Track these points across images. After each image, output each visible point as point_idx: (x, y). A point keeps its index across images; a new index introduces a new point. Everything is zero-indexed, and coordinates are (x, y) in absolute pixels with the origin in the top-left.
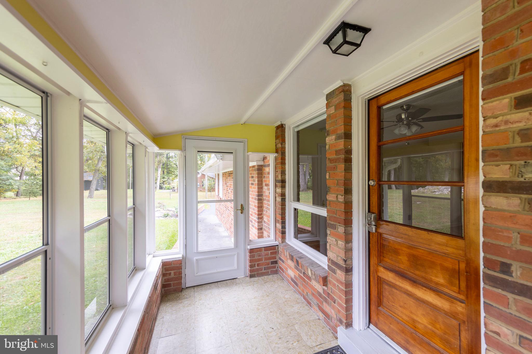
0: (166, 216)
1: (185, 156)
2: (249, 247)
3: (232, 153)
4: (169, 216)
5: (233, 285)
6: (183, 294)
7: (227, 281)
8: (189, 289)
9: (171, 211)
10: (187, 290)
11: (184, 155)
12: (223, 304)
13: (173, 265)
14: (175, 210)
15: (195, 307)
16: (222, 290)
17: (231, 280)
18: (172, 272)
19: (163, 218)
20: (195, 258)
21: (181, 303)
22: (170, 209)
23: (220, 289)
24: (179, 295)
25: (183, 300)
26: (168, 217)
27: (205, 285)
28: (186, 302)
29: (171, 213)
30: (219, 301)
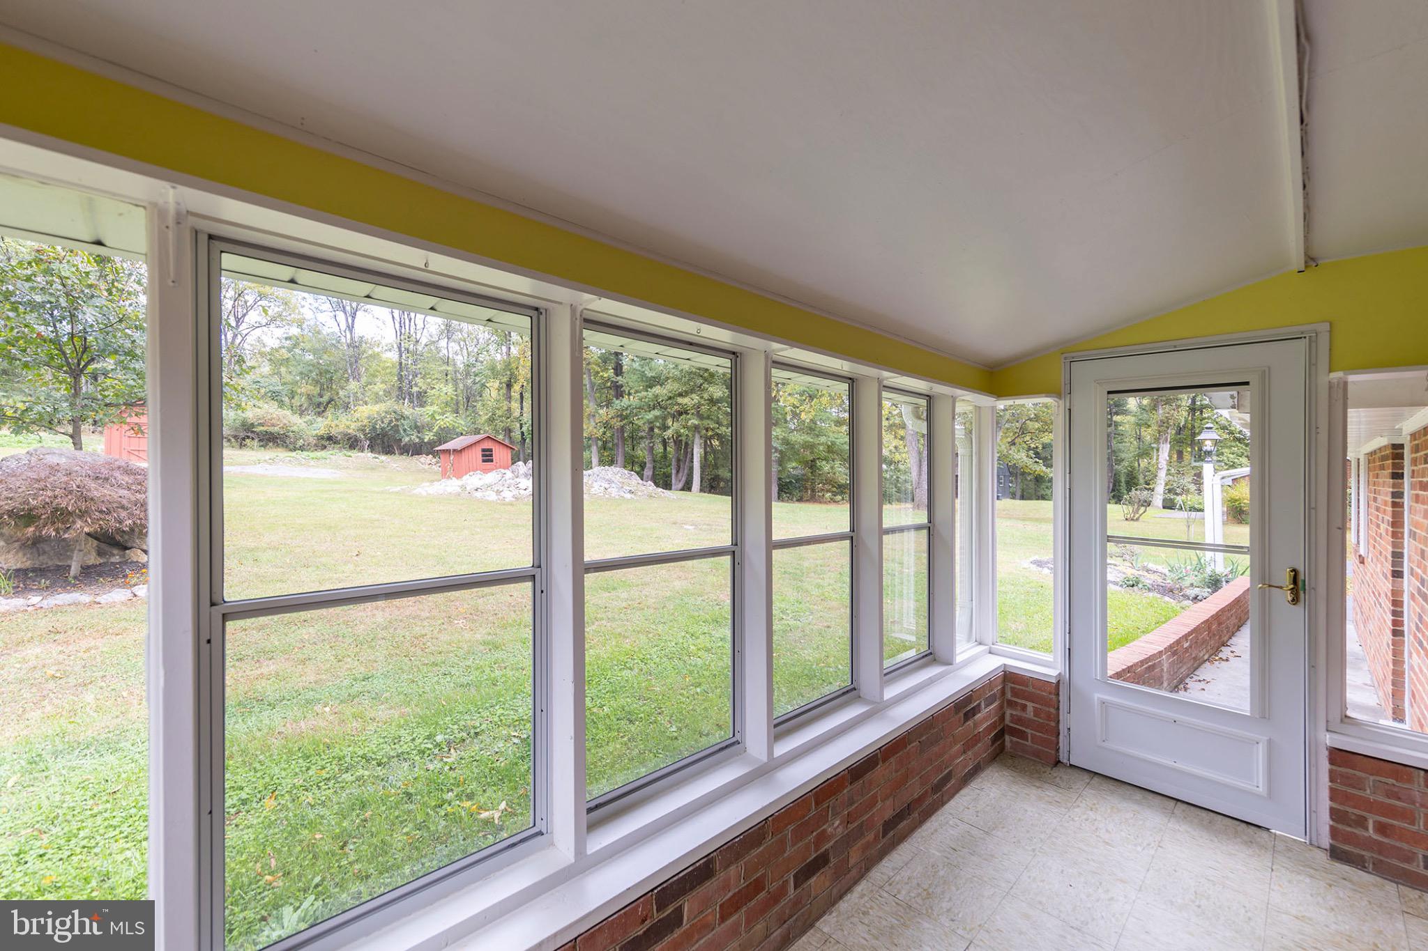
0: (1133, 584)
1: (1070, 410)
2: (1329, 740)
3: (1247, 383)
4: (1140, 586)
5: (1235, 837)
6: (1055, 775)
7: (1219, 816)
8: (1076, 770)
9: (1154, 572)
10: (1070, 771)
11: (1068, 407)
12: (1153, 857)
13: (1030, 689)
14: (1167, 573)
15: (1067, 816)
16: (1177, 827)
17: (1238, 823)
18: (1030, 705)
19: (1118, 588)
20: (1097, 696)
21: (1038, 787)
22: (1151, 566)
23: (1173, 820)
24: (1043, 770)
25: (1046, 786)
26: (1135, 588)
27: (1129, 787)
28: (1050, 793)
29: (1148, 579)
30: (1149, 845)
